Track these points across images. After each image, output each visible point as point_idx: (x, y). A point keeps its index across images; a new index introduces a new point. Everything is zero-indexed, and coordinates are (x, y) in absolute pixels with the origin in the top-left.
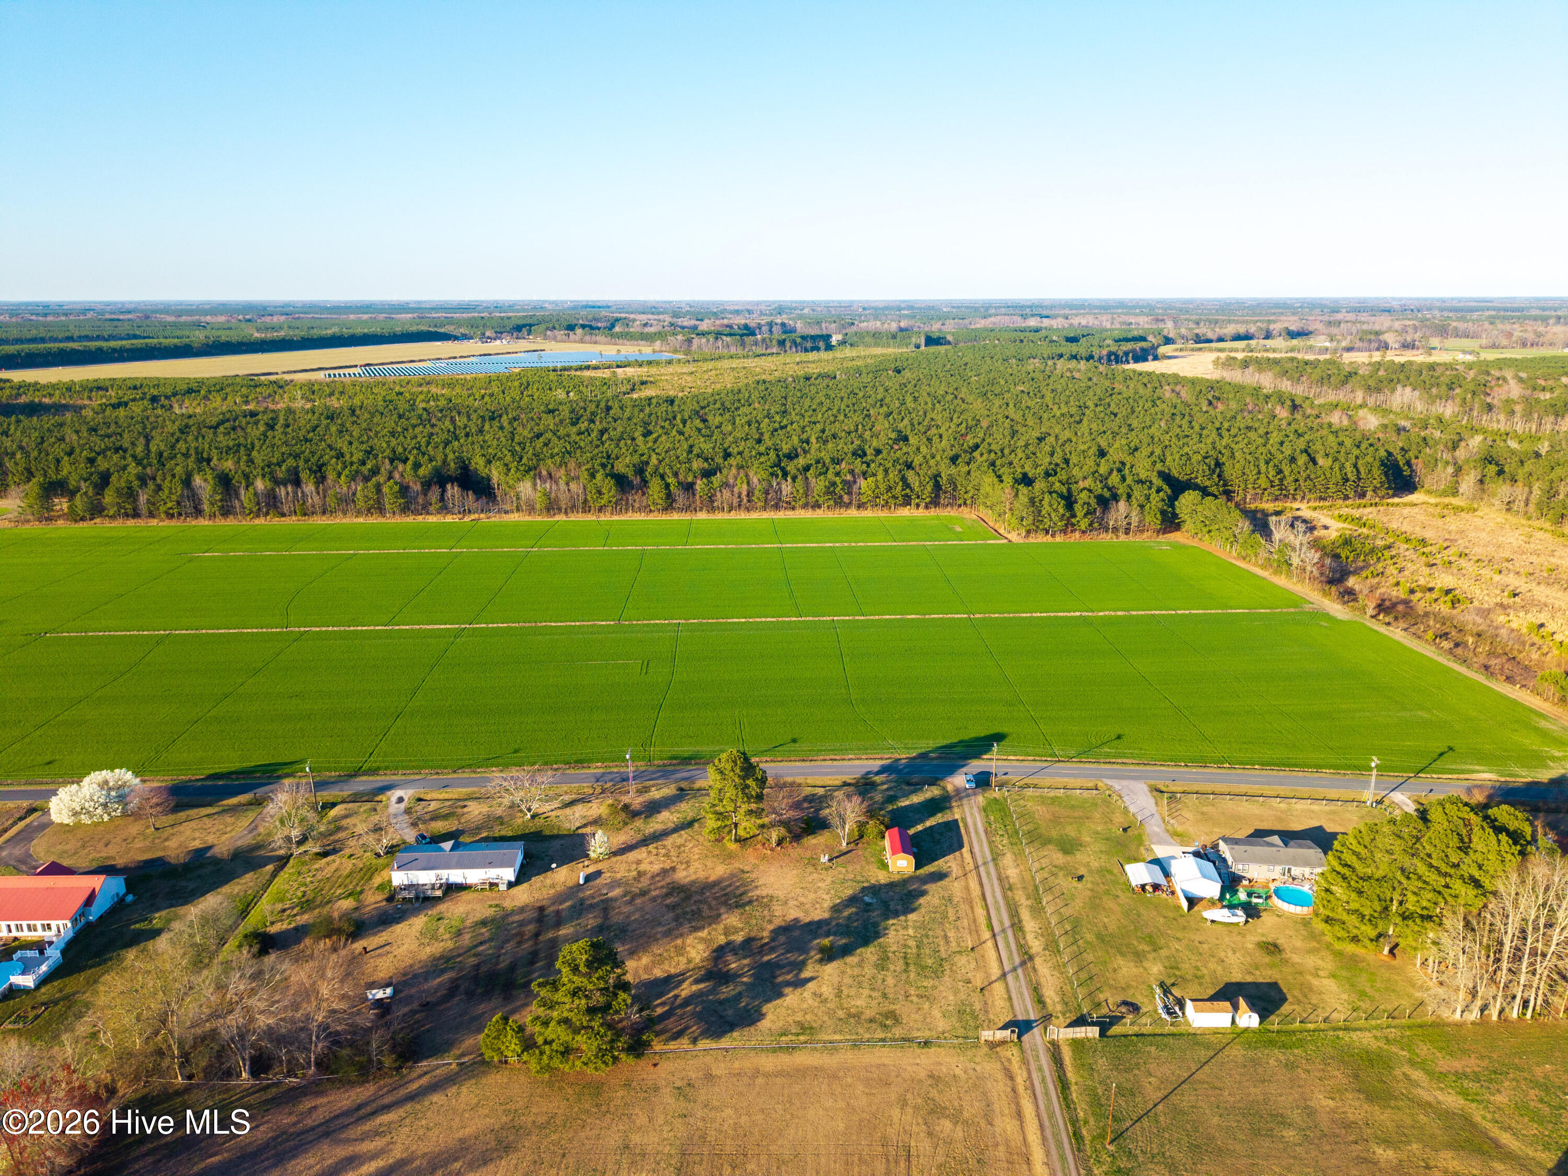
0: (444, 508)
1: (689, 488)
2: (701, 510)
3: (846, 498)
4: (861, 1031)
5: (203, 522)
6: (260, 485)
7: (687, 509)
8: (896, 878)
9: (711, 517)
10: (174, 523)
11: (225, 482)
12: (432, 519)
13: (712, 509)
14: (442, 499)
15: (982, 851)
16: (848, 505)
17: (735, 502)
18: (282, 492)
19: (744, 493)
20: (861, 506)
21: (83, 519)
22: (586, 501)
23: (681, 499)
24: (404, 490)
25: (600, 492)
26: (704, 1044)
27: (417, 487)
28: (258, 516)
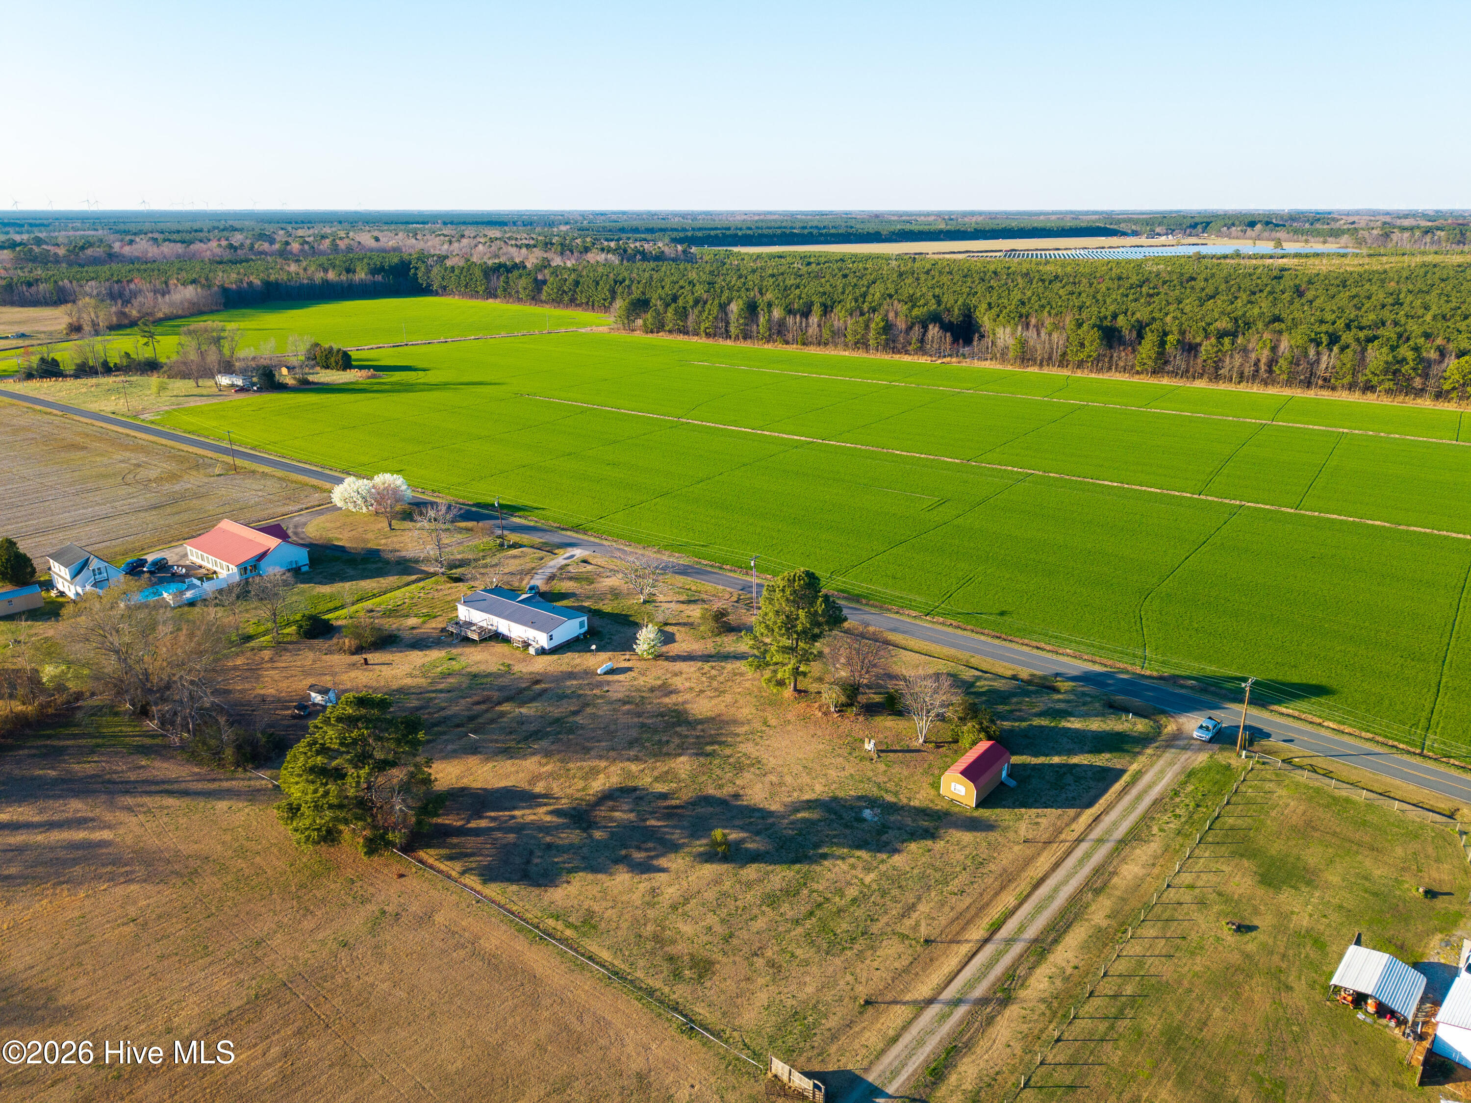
0: (922, 349)
1: (1191, 349)
2: (1201, 376)
3: (1418, 382)
4: (641, 963)
5: (729, 343)
6: (777, 313)
7: (1186, 374)
8: (940, 806)
9: (1213, 386)
10: (710, 342)
11: (752, 309)
12: (907, 358)
13: (1216, 377)
14: (922, 341)
15: (1115, 824)
16: (1420, 393)
17: (1248, 370)
18: (790, 320)
19: (1263, 360)
20: (1440, 395)
21: (652, 332)
22: (1064, 354)
23: (1179, 361)
24: (888, 328)
25: (1082, 345)
26: (472, 881)
27: (901, 324)
28: (768, 342)
